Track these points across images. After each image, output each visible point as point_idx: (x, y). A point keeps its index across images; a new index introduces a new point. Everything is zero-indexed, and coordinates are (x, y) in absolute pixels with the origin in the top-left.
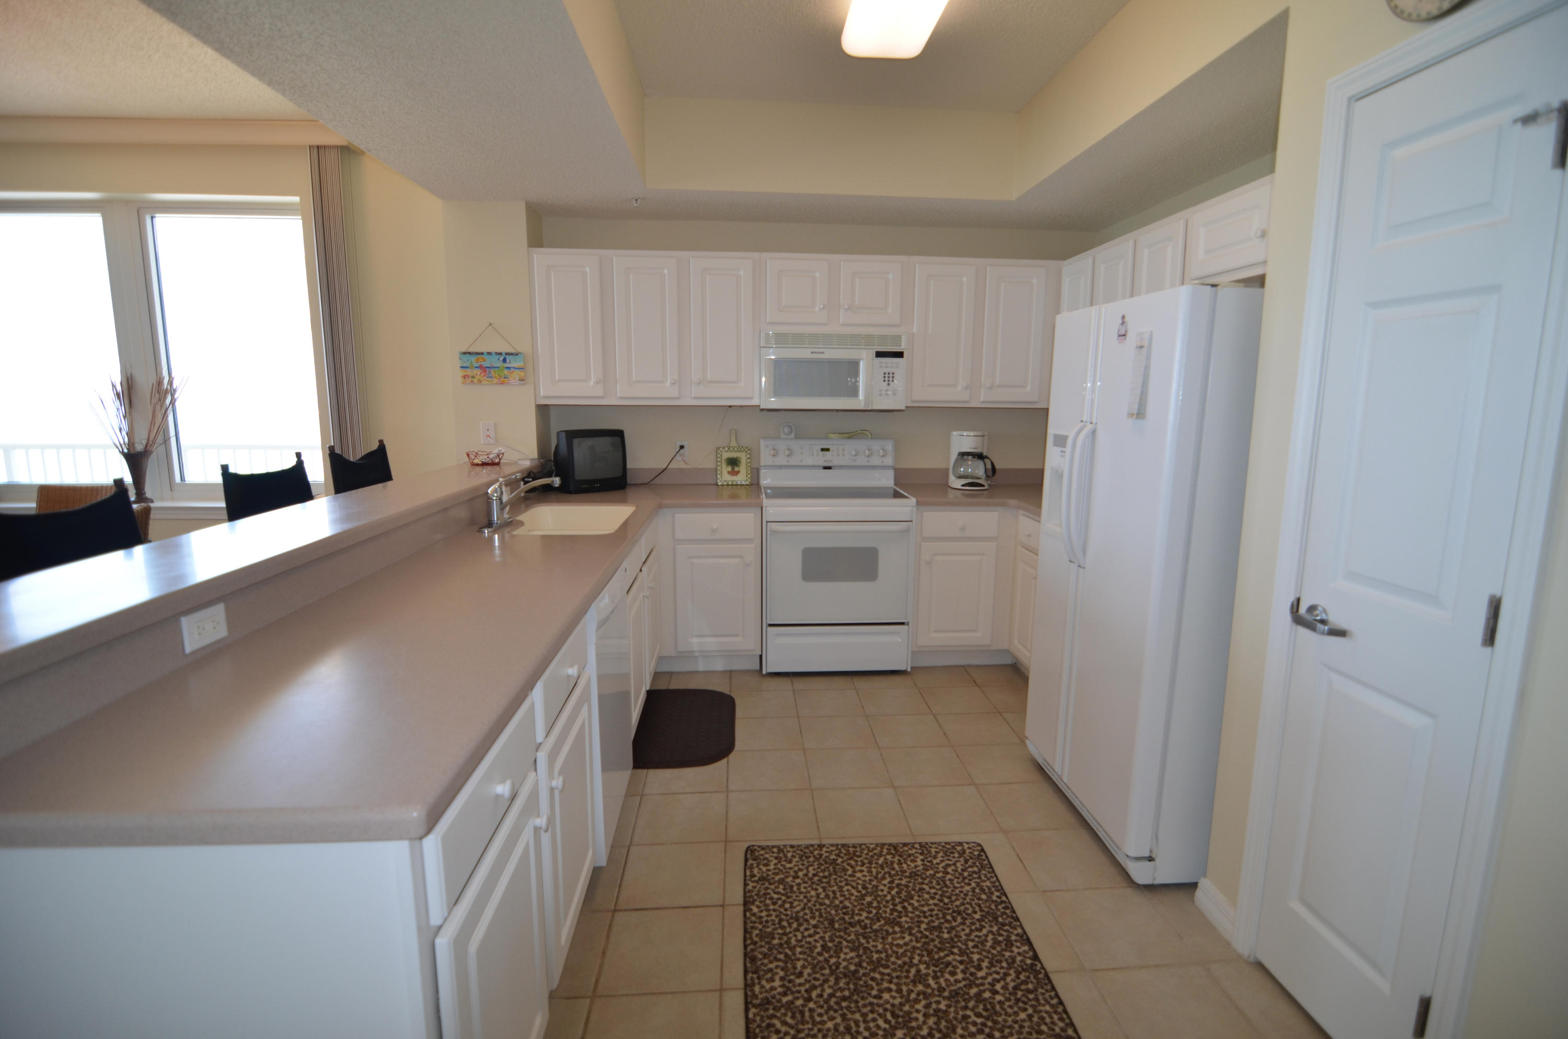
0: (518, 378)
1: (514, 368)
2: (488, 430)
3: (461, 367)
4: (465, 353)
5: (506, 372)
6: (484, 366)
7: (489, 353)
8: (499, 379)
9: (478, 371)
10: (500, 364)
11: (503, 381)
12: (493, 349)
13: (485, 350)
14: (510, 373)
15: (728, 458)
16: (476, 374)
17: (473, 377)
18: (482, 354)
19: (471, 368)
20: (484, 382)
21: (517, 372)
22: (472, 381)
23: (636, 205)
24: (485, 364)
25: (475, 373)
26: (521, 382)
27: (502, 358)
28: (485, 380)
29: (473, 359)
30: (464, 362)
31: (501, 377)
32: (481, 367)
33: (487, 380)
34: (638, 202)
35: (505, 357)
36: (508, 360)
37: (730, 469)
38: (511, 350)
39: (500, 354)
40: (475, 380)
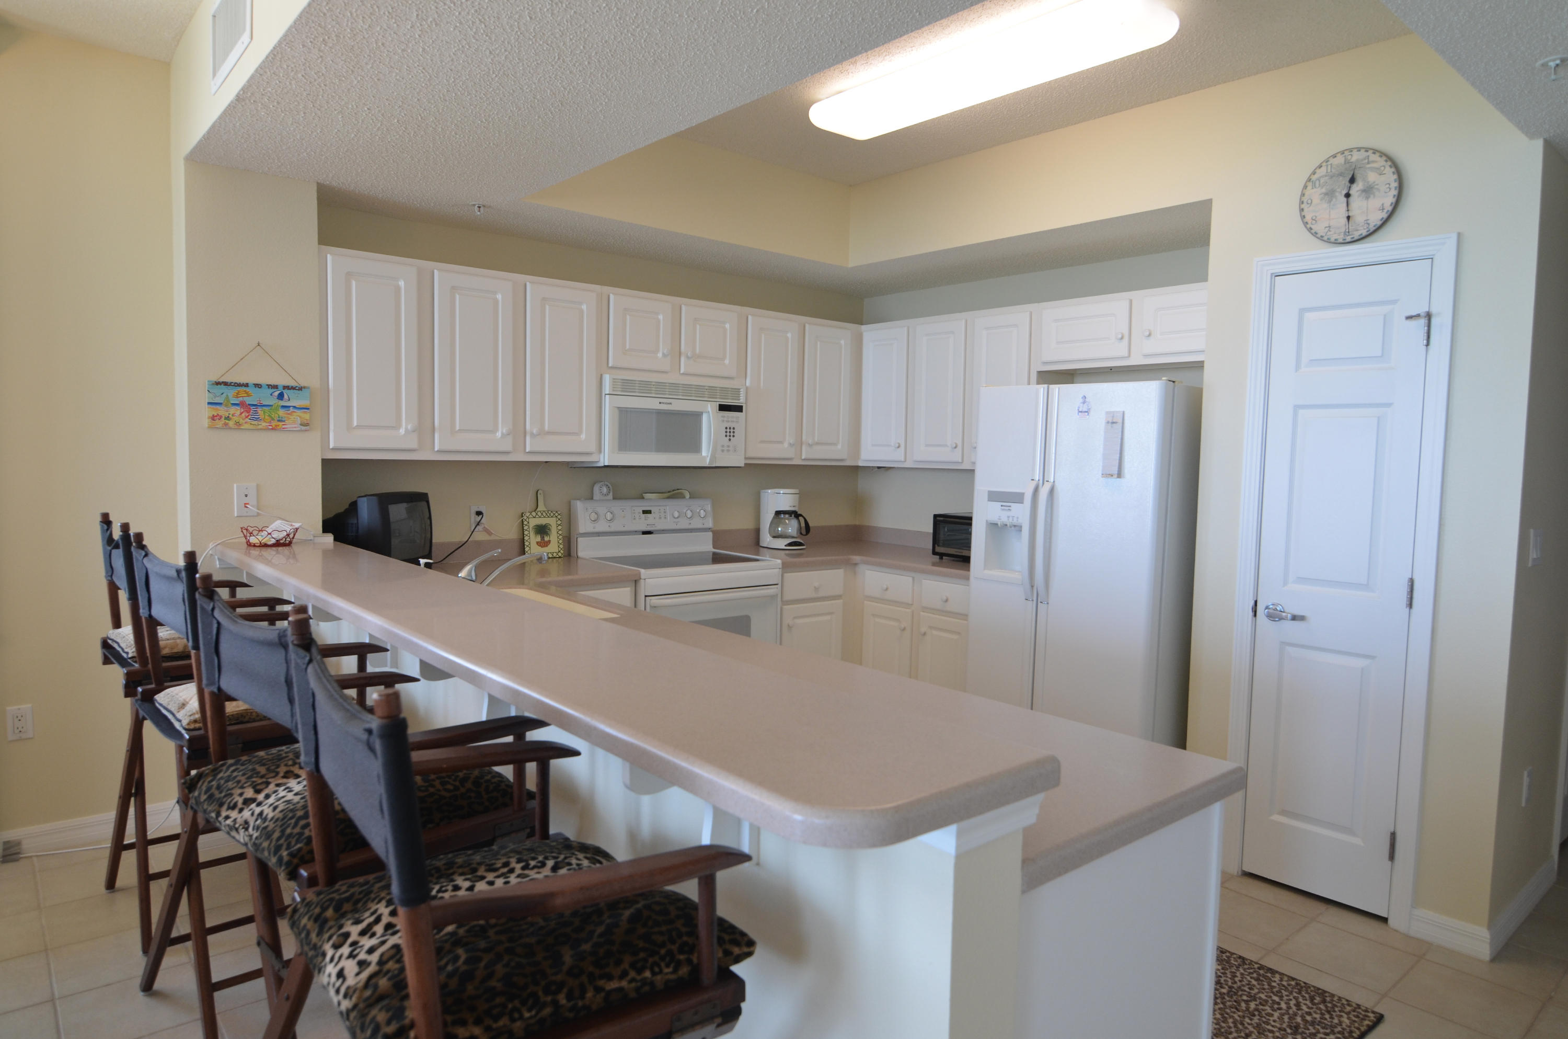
0: (299, 422)
1: (294, 407)
2: (246, 496)
3: (209, 403)
4: (218, 383)
5: (281, 412)
6: (247, 403)
7: (258, 386)
8: (270, 422)
9: (237, 411)
10: (273, 401)
11: (276, 426)
12: (263, 381)
13: (251, 380)
14: (289, 414)
16: (233, 415)
17: (228, 418)
18: (247, 385)
19: (226, 406)
20: (246, 426)
21: (299, 413)
22: (226, 424)
23: (479, 213)
24: (248, 401)
25: (231, 413)
26: (304, 428)
27: (277, 393)
28: (246, 423)
29: (231, 392)
30: (215, 396)
31: (273, 419)
32: (242, 404)
33: (251, 424)
34: (482, 209)
35: (281, 392)
36: (286, 396)
38: (292, 383)
39: (276, 387)
40: (231, 423)
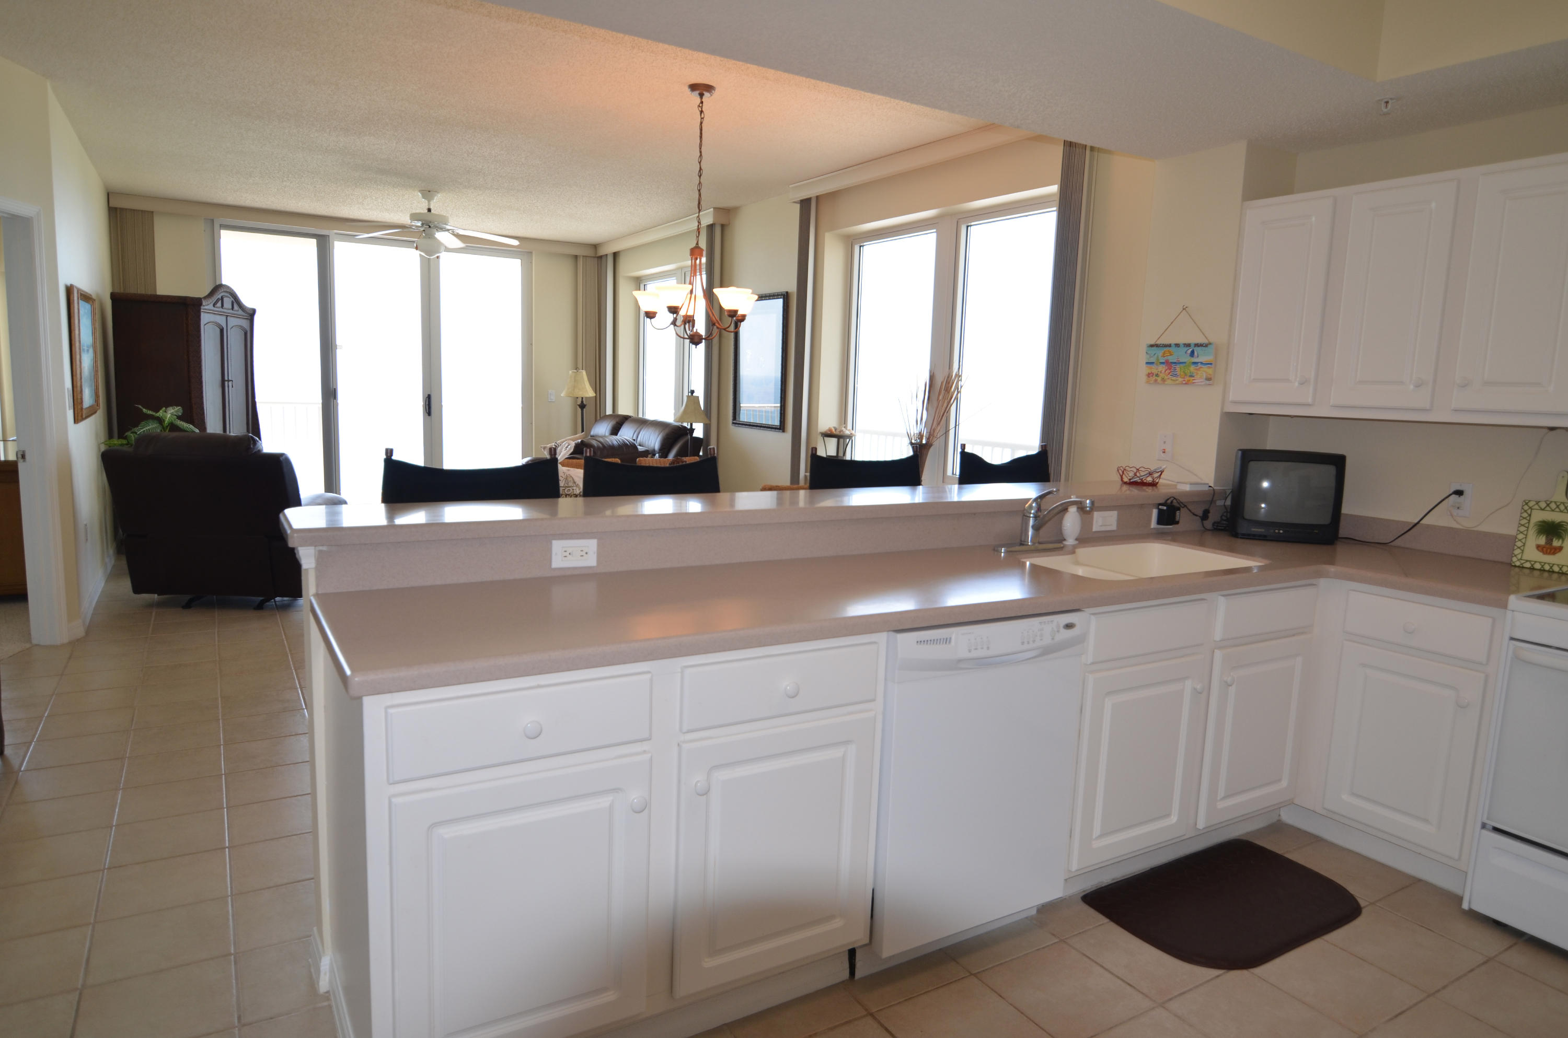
0: (1204, 377)
1: (1201, 363)
2: (1165, 442)
3: (1147, 363)
4: (1152, 346)
5: (1192, 368)
6: (1170, 361)
7: (1177, 345)
8: (1184, 378)
9: (1162, 368)
10: (1187, 359)
11: (1189, 380)
12: (1181, 341)
13: (1173, 342)
14: (1197, 370)
15: (1544, 522)
16: (1161, 372)
17: (1157, 375)
18: (1170, 346)
19: (1157, 364)
20: (1169, 382)
21: (1205, 368)
22: (1156, 381)
23: (1385, 110)
24: (1171, 359)
25: (1160, 370)
26: (1208, 382)
27: (1189, 351)
28: (1168, 378)
29: (1160, 352)
30: (1151, 357)
31: (1186, 375)
32: (1167, 363)
33: (1171, 380)
34: (1389, 106)
35: (1193, 348)
36: (1196, 354)
37: (1542, 540)
38: (1201, 340)
39: (1188, 345)
40: (1159, 379)
